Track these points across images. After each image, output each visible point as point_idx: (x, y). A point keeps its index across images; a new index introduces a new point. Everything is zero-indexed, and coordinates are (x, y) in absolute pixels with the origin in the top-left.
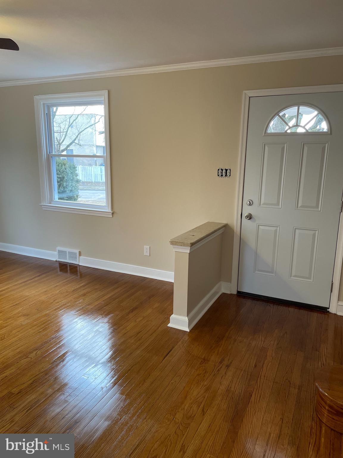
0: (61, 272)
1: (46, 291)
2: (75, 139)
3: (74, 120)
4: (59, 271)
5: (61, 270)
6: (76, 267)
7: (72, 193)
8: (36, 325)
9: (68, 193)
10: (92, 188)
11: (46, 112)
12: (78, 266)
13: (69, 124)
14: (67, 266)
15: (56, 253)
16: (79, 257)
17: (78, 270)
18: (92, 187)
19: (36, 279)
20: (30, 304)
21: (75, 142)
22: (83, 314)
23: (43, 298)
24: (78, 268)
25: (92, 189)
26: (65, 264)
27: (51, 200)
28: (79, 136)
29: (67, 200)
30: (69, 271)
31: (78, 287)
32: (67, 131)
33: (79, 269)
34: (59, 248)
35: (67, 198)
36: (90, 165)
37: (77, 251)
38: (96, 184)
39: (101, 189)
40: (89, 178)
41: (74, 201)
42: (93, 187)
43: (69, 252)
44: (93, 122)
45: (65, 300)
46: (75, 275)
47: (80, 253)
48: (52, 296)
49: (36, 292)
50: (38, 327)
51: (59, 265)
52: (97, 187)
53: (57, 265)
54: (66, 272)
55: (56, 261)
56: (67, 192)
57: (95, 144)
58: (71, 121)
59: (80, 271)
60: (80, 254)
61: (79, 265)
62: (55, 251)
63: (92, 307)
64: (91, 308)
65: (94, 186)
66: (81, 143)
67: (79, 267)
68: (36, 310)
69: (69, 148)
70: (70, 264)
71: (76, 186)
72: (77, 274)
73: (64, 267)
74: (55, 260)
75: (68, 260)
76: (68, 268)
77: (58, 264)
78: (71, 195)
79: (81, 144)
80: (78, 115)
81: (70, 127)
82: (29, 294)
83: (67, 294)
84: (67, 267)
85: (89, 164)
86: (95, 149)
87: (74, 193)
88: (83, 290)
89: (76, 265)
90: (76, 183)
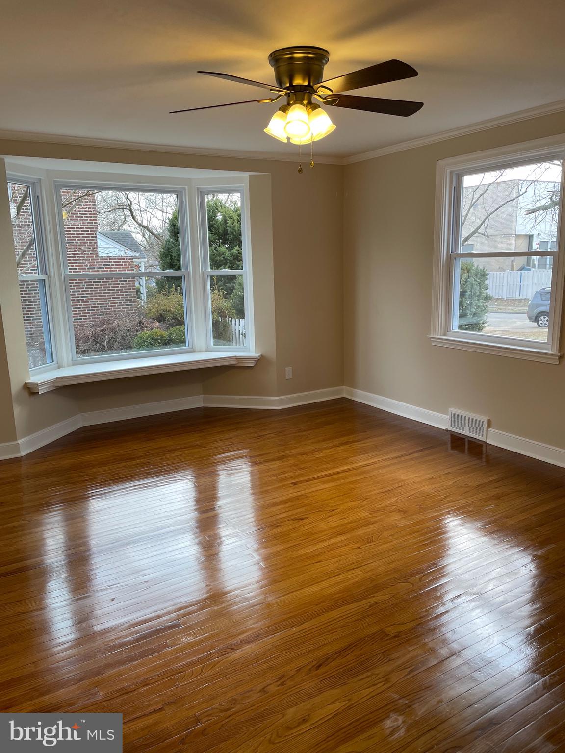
0: (454, 451)
1: (431, 479)
2: (479, 227)
3: (481, 195)
4: (449, 448)
5: (453, 448)
6: (481, 446)
7: (476, 318)
8: (418, 532)
9: (469, 318)
10: (501, 309)
11: (453, 186)
12: (484, 445)
13: (472, 201)
14: (465, 441)
15: (447, 417)
16: (487, 428)
17: (484, 452)
18: (502, 307)
19: (416, 455)
20: (408, 495)
21: (479, 231)
22: (497, 531)
23: (427, 488)
24: (484, 449)
25: (501, 311)
26: (461, 438)
27: (447, 329)
28: (487, 220)
29: (466, 329)
30: (466, 451)
31: (486, 480)
32: (467, 215)
33: (486, 450)
34: (453, 410)
35: (467, 327)
36: (501, 269)
37: (484, 419)
38: (509, 303)
39: (518, 312)
40: (497, 291)
41: (478, 332)
42: (504, 308)
43: (470, 418)
44: (514, 195)
45: (464, 500)
46: (478, 459)
47: (489, 421)
48: (441, 488)
49: (416, 476)
50: (421, 535)
51: (451, 439)
52: (510, 308)
53: (448, 438)
54: (463, 452)
55: (447, 430)
56: (469, 316)
57: (514, 233)
58: (476, 197)
59: (486, 453)
60: (489, 424)
61: (486, 443)
62: (446, 414)
63: (512, 523)
64: (512, 525)
65: (505, 305)
66: (490, 232)
67: (486, 446)
68: (417, 506)
69: (466, 243)
70: (470, 439)
71: (483, 307)
72: (481, 458)
73: (458, 442)
74: (445, 429)
75: (466, 432)
76: (467, 447)
77: (449, 436)
78: (475, 322)
79: (489, 234)
80: (490, 185)
81: (472, 208)
82: (405, 478)
83: (467, 490)
84: (464, 444)
85: (499, 268)
86: (513, 240)
87: (480, 318)
88: (496, 488)
89: (480, 443)
90: (484, 302)
